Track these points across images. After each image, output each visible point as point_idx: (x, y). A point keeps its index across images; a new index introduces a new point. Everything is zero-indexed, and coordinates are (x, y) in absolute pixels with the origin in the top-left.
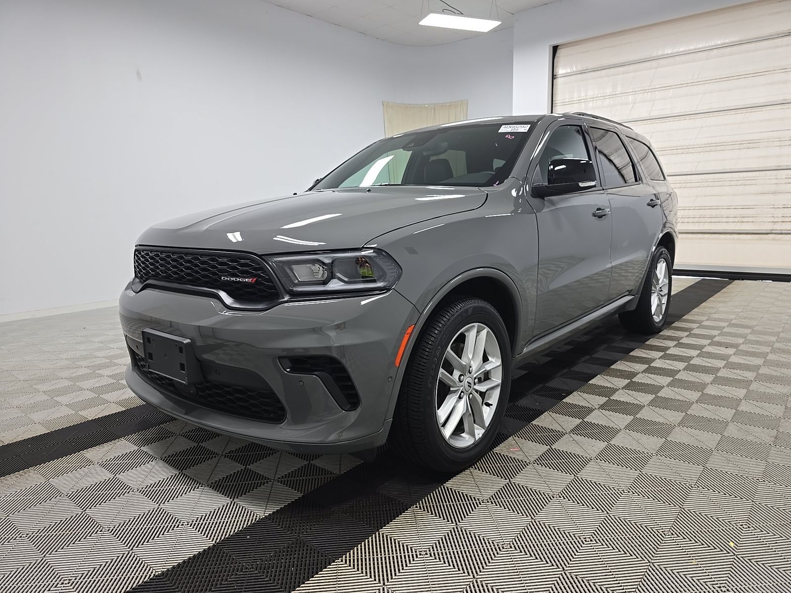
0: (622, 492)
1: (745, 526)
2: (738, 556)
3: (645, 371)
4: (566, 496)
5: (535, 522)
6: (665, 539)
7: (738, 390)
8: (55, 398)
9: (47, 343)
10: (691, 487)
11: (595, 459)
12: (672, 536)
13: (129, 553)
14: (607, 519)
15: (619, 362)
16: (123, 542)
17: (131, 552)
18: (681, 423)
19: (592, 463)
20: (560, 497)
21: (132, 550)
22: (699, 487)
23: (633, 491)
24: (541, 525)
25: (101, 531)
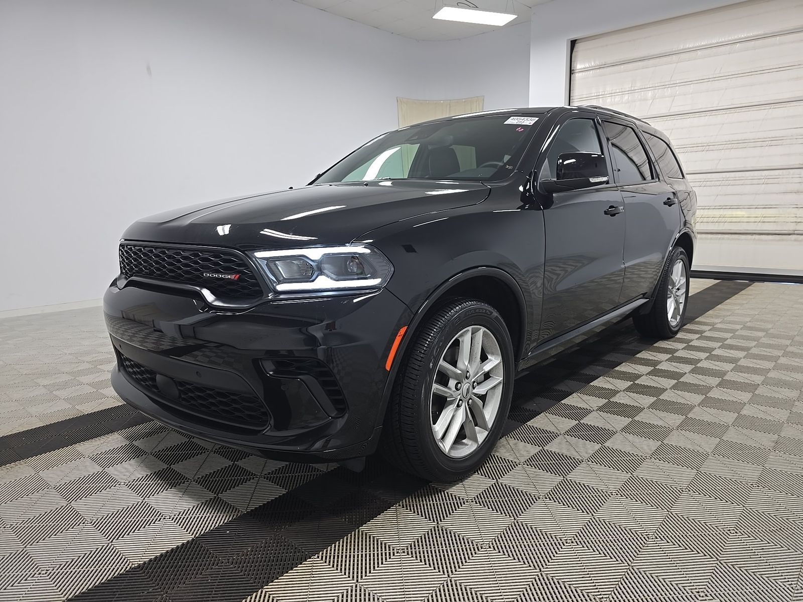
0: (610, 494)
1: (732, 532)
2: (721, 561)
3: (649, 374)
4: (552, 497)
5: (518, 522)
6: (648, 543)
7: (743, 393)
8: (54, 392)
9: (54, 338)
10: (682, 491)
11: (587, 461)
12: (656, 540)
13: (108, 545)
14: (591, 521)
15: (624, 364)
16: (104, 535)
17: (110, 544)
18: (681, 427)
19: (584, 465)
20: (546, 498)
21: (112, 542)
22: (689, 491)
23: (622, 494)
24: (523, 526)
25: (84, 523)
